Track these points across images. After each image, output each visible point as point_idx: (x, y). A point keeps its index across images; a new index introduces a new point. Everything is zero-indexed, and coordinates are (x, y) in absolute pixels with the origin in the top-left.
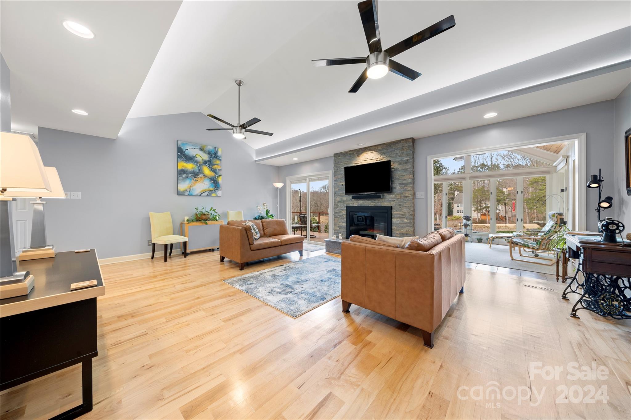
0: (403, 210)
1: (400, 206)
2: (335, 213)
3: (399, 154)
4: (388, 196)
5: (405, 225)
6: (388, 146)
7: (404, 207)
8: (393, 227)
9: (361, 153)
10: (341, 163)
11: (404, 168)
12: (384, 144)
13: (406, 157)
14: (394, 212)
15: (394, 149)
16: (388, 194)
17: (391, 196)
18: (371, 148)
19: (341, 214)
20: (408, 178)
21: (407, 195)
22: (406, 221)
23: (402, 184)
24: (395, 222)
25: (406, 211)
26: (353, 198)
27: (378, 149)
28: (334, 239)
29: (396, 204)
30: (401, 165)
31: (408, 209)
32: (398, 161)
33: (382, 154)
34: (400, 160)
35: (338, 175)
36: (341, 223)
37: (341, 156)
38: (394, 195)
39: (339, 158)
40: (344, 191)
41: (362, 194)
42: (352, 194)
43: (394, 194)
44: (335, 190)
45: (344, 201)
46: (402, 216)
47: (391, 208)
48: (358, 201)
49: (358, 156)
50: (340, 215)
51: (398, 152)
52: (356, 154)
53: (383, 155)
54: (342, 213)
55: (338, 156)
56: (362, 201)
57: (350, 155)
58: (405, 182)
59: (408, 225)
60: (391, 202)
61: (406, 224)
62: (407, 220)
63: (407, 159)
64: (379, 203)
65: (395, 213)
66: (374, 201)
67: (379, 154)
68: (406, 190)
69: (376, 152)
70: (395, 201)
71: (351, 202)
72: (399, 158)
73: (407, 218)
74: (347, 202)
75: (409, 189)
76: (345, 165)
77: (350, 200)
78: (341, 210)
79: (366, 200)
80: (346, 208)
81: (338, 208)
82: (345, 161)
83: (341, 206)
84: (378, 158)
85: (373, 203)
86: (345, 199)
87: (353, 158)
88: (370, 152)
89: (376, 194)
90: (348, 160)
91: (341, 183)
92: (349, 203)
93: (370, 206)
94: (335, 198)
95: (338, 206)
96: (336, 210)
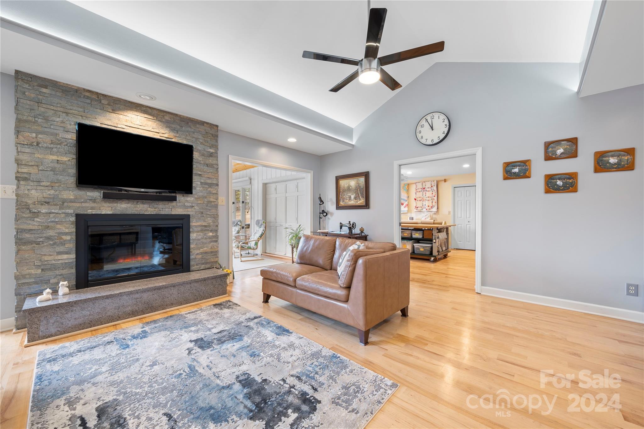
0: (206, 221)
1: (202, 214)
2: (21, 231)
3: (201, 141)
4: (183, 198)
5: (209, 240)
6: (184, 121)
7: (208, 216)
8: (192, 246)
9: (120, 110)
11: (207, 162)
12: (176, 115)
13: (209, 148)
14: (194, 223)
15: (193, 130)
16: (183, 196)
17: (189, 199)
18: (148, 109)
19: (51, 233)
20: (214, 177)
21: (212, 200)
22: (211, 234)
23: (206, 184)
24: (194, 238)
26: (106, 197)
27: (164, 118)
28: (50, 300)
29: (196, 212)
30: (203, 157)
31: (213, 219)
33: (173, 130)
34: (204, 150)
35: (38, 133)
36: (50, 255)
38: (192, 199)
39: (44, 90)
40: (72, 179)
41: (126, 191)
42: (104, 189)
43: (192, 197)
44: (24, 171)
45: (63, 203)
46: (205, 228)
47: (188, 217)
48: (115, 205)
49: (113, 110)
50: (45, 235)
51: (199, 137)
53: (174, 132)
54: (58, 231)
55: (36, 84)
56: (128, 203)
57: (89, 101)
58: (209, 181)
59: (214, 239)
60: (187, 209)
61: (211, 238)
62: (213, 234)
63: (212, 150)
64: (166, 209)
66: (156, 206)
67: (167, 127)
68: (210, 193)
69: (161, 121)
70: (195, 207)
71: (93, 205)
72: (201, 145)
73: (211, 231)
74: (78, 205)
75: (213, 192)
76: (67, 116)
77: (90, 200)
78: (50, 224)
79: (138, 202)
80: (73, 219)
81: (36, 219)
82: (69, 107)
83: (53, 213)
84: (163, 132)
85: (154, 210)
86: (72, 197)
87: (99, 111)
88: (146, 116)
89: (160, 193)
90: (81, 110)
91: (55, 158)
92: (88, 207)
93: (146, 213)
94: (20, 192)
95: (37, 214)
96: (28, 224)
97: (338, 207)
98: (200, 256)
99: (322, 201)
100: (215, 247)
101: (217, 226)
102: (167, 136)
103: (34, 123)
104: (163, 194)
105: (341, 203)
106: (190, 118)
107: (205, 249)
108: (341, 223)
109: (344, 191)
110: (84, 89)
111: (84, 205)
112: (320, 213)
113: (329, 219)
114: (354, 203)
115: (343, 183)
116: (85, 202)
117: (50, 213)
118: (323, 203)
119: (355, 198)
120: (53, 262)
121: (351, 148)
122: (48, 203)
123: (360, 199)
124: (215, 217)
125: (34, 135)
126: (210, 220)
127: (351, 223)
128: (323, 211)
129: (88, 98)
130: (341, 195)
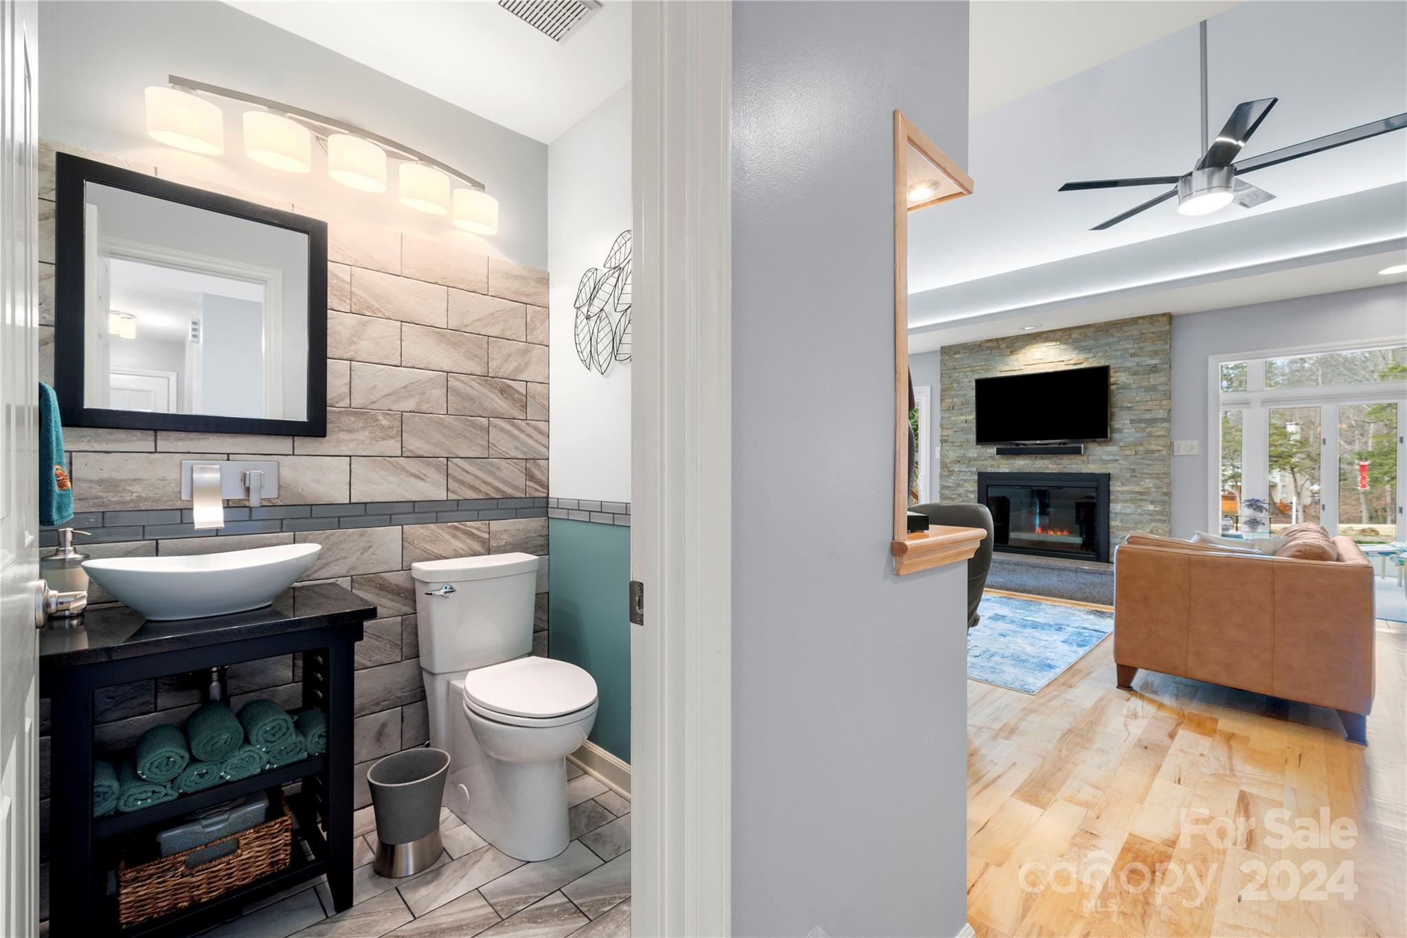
0: (1141, 484)
1: (1134, 472)
2: (943, 487)
3: (1132, 351)
6: (1100, 331)
7: (1145, 476)
8: (1113, 523)
9: (1023, 347)
10: (964, 370)
11: (1145, 383)
12: (1088, 326)
13: (1153, 359)
14: (1115, 487)
15: (1116, 339)
16: (1099, 445)
17: (1109, 448)
18: (1050, 334)
19: (961, 490)
20: (1158, 407)
21: (1154, 447)
22: (1151, 507)
23: (1141, 421)
24: (1118, 510)
25: (1151, 485)
26: (999, 452)
27: (1071, 338)
29: (1121, 469)
30: (1136, 377)
31: (1155, 481)
32: (1130, 368)
33: (1082, 349)
34: (1135, 364)
35: (953, 398)
37: (962, 351)
38: (1115, 448)
39: (957, 356)
40: (973, 437)
41: (1023, 444)
42: (998, 444)
43: (1116, 445)
44: (945, 433)
45: (970, 461)
46: (1139, 497)
47: (1107, 477)
48: (1013, 461)
49: (1011, 352)
50: (957, 492)
51: (1128, 346)
52: (1007, 347)
53: (1085, 353)
54: (965, 489)
56: (1025, 459)
58: (1148, 416)
59: (1158, 517)
60: (1106, 464)
61: (1151, 515)
62: (1155, 507)
63: (1154, 362)
64: (1074, 466)
65: (1118, 489)
66: (1058, 461)
67: (1074, 349)
68: (1150, 435)
69: (1066, 344)
70: (1121, 462)
71: (992, 463)
72: (1131, 359)
73: (1152, 502)
74: (980, 463)
75: (1158, 434)
76: (973, 373)
77: (990, 457)
78: (961, 482)
79: (1036, 457)
80: (976, 477)
81: (952, 477)
82: (974, 365)
83: (962, 471)
84: (1069, 358)
85: (1056, 466)
86: (976, 455)
87: (998, 358)
88: (1047, 344)
89: (1065, 444)
90: (983, 363)
91: (963, 418)
92: (988, 465)
93: (1046, 472)
94: (943, 453)
95: (952, 472)
96: (947, 481)
100: (1160, 531)
101: (1169, 494)
102: (1074, 362)
103: (951, 388)
104: (1069, 445)
107: (1142, 531)
110: (986, 340)
111: (985, 463)
116: (986, 459)
117: (961, 471)
122: (959, 462)
124: (1165, 478)
125: (951, 400)
129: (988, 348)
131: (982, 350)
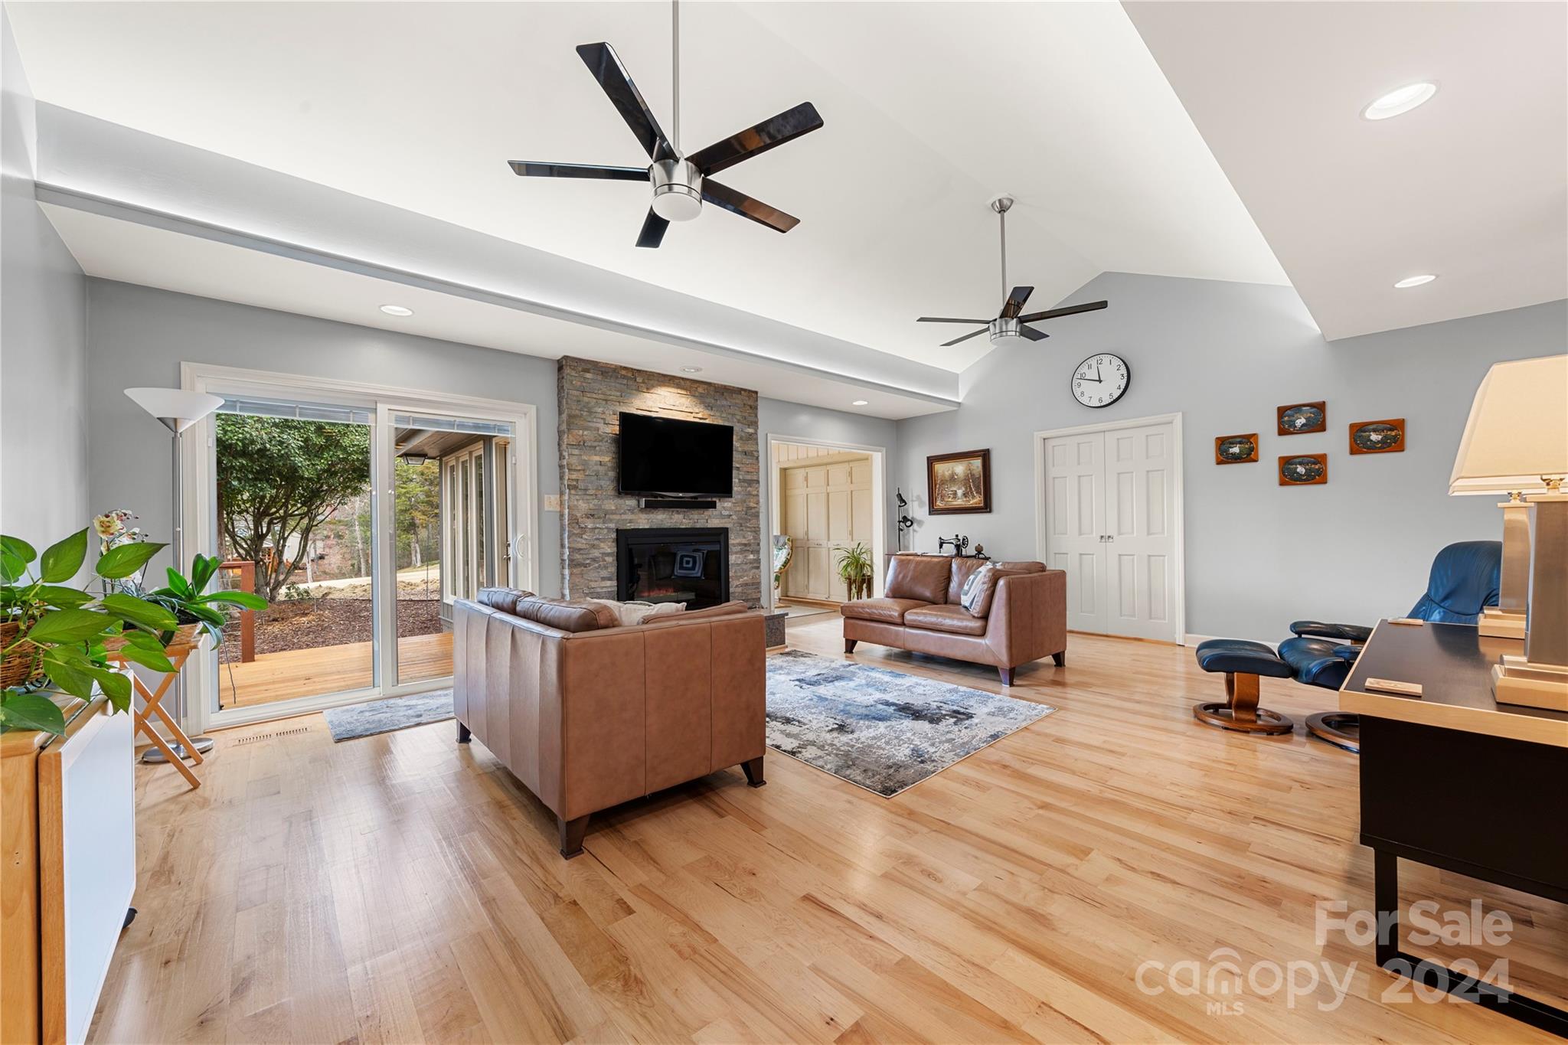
0: (745, 536)
1: (741, 526)
3: (738, 417)
4: (722, 503)
5: (750, 566)
6: (718, 392)
7: (748, 529)
9: (654, 387)
10: (594, 396)
12: (709, 384)
13: (749, 428)
14: (734, 540)
15: (729, 403)
16: (723, 500)
17: (726, 504)
18: (681, 381)
19: (596, 553)
20: (752, 470)
21: (751, 504)
22: (751, 557)
24: (733, 562)
29: (734, 524)
30: (744, 442)
31: (753, 534)
32: (740, 433)
33: (709, 407)
34: (742, 430)
36: (596, 581)
38: (730, 504)
39: (588, 375)
40: (611, 485)
41: (664, 496)
43: (732, 501)
44: (573, 477)
45: (605, 515)
46: (745, 548)
47: (726, 530)
49: (647, 389)
50: (591, 556)
51: (739, 413)
53: (709, 409)
54: (602, 551)
55: (580, 369)
56: (663, 513)
57: (625, 382)
58: (748, 477)
59: (755, 565)
60: (726, 518)
62: (753, 556)
63: (751, 431)
65: (732, 542)
66: (691, 516)
67: (700, 403)
68: (750, 494)
69: (693, 396)
70: (734, 517)
71: (631, 517)
72: (741, 425)
73: (752, 552)
74: (617, 517)
75: (753, 493)
77: (629, 510)
78: (596, 542)
79: (673, 511)
80: (614, 535)
81: (584, 536)
82: (609, 393)
83: (598, 528)
84: (697, 411)
85: (689, 521)
86: (613, 508)
87: (634, 392)
88: (679, 391)
89: (695, 498)
90: (619, 394)
91: (597, 458)
92: (626, 520)
93: (680, 527)
94: (571, 503)
95: (584, 529)
96: (578, 542)
97: (933, 511)
98: (740, 590)
99: (904, 501)
100: (757, 576)
101: (759, 544)
102: (701, 417)
103: (581, 417)
104: (699, 499)
105: (938, 503)
106: (725, 386)
107: (745, 578)
108: (940, 538)
109: (943, 482)
110: (621, 367)
111: (624, 517)
112: (899, 522)
113: (914, 531)
114: (963, 503)
115: (941, 468)
116: (624, 513)
117: (595, 528)
118: (906, 504)
119: (965, 495)
120: (599, 590)
121: (955, 408)
122: (593, 515)
123: (974, 497)
124: (756, 531)
125: (581, 432)
126: (750, 536)
127: (960, 537)
128: (905, 519)
129: (624, 377)
130: (939, 490)
131: (617, 378)
